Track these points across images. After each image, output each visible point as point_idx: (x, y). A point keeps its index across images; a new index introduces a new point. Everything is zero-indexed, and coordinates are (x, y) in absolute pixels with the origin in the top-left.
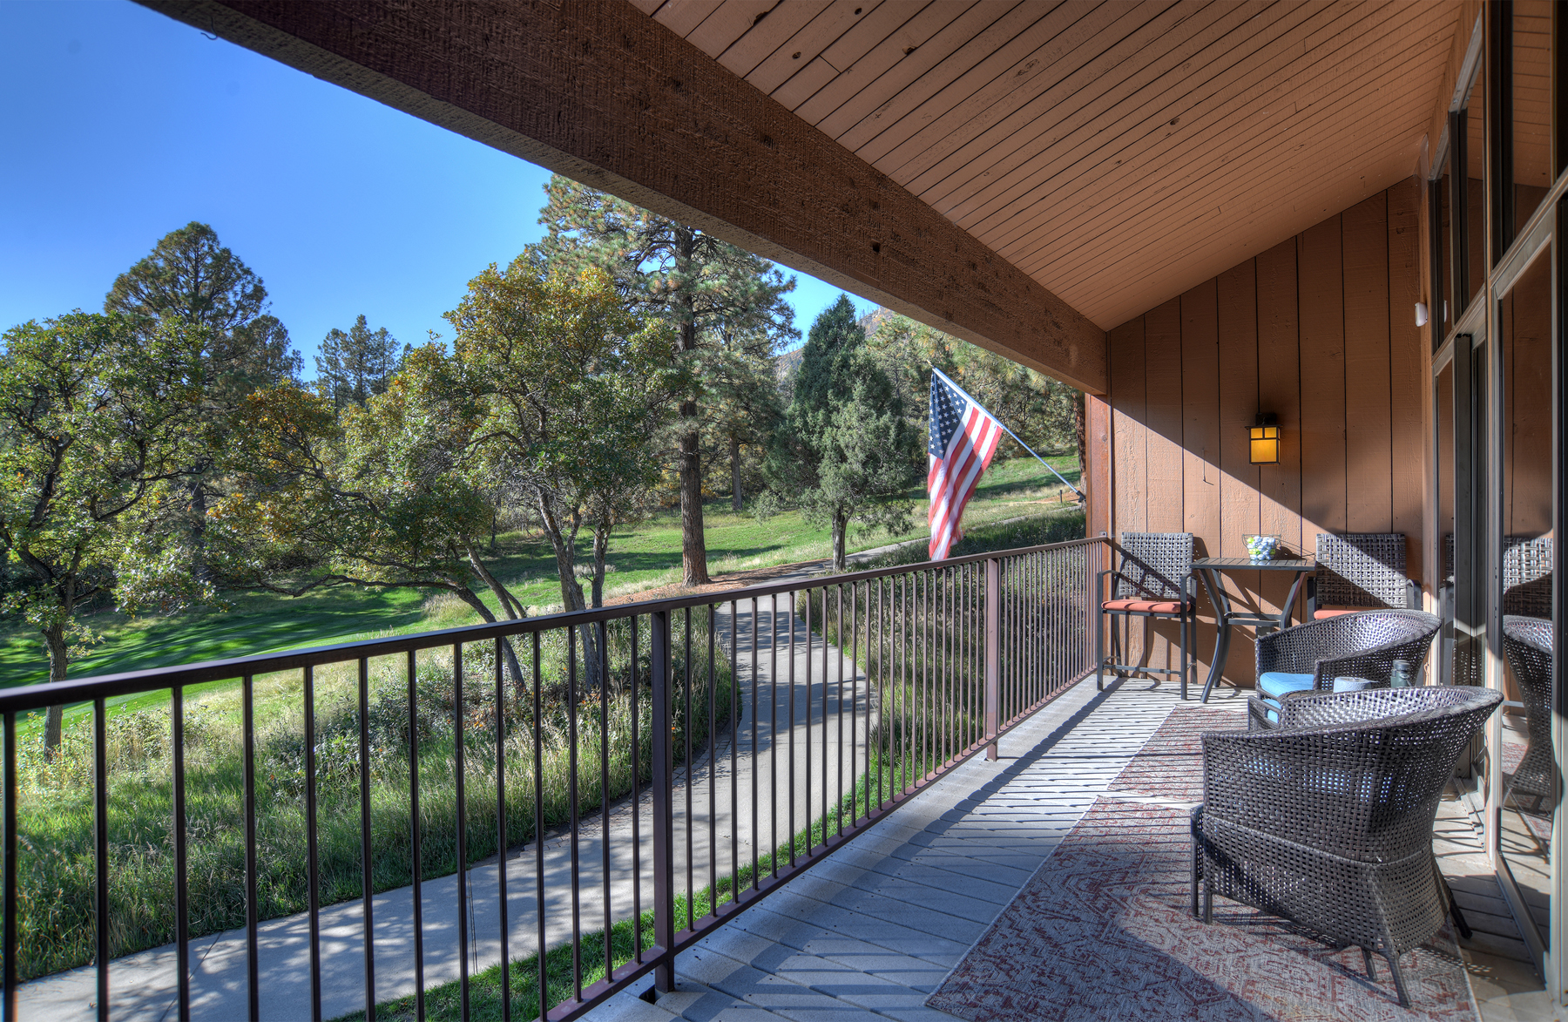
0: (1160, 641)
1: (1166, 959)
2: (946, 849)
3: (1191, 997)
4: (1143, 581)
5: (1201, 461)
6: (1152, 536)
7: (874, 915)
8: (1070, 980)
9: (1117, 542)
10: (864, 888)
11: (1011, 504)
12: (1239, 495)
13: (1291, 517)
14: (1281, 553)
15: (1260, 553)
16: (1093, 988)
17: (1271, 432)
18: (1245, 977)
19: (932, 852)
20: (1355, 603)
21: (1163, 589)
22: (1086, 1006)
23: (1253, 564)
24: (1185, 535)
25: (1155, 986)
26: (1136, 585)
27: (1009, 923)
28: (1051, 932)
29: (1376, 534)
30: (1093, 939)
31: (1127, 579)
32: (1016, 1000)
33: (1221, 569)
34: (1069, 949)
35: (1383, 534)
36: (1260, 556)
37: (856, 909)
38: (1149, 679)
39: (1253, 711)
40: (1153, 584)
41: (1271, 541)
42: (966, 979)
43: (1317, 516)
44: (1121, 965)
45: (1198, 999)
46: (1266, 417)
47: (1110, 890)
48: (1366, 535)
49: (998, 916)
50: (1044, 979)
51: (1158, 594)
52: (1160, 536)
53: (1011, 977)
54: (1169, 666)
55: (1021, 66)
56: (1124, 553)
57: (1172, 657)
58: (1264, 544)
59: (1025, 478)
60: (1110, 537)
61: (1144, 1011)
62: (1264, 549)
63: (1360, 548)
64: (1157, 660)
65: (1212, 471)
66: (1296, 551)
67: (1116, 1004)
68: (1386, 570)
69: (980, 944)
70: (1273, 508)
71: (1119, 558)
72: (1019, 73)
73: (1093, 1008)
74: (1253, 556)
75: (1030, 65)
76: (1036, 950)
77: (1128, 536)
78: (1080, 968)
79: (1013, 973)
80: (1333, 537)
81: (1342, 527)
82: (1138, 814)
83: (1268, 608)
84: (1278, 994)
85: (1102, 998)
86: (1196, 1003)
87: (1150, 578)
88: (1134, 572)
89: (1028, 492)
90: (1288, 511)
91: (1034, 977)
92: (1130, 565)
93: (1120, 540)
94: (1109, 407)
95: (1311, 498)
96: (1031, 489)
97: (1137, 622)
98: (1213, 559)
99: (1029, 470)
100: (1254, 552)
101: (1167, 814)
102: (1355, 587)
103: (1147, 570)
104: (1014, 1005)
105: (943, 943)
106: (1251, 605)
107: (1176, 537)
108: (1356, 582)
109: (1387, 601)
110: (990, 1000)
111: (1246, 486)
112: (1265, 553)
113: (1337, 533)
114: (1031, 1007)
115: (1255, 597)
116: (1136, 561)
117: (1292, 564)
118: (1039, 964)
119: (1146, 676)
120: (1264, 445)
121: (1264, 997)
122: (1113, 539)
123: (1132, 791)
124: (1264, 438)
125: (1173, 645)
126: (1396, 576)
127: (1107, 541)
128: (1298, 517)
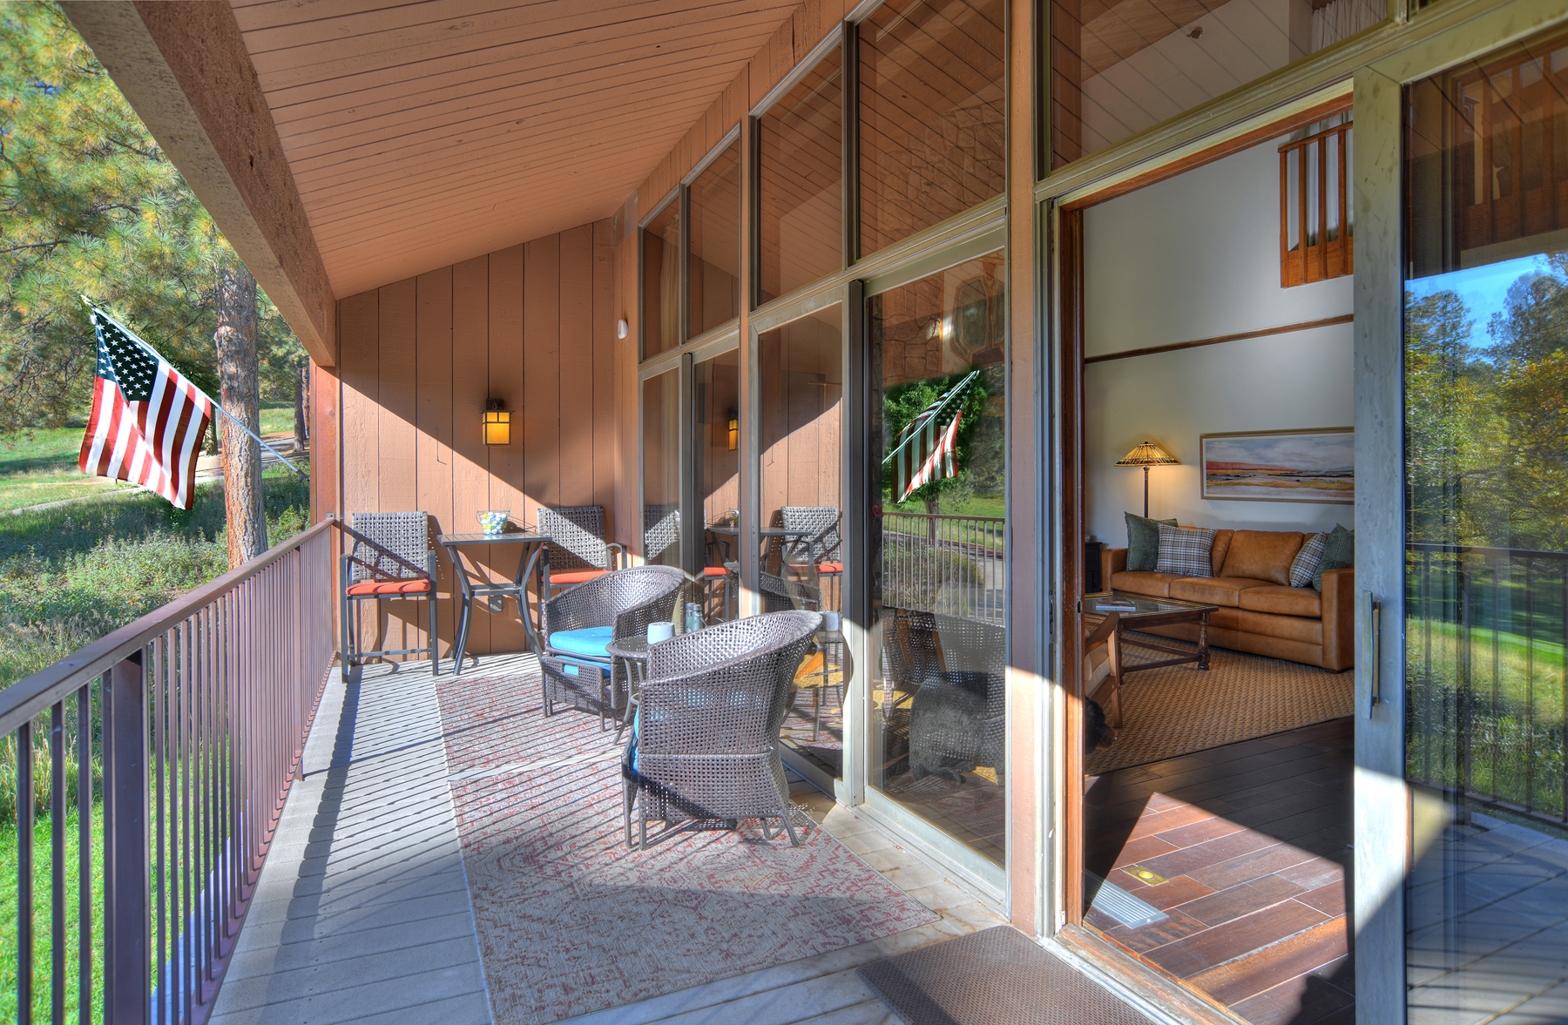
0: (394, 623)
1: (641, 890)
2: (349, 885)
3: (687, 907)
4: (377, 563)
5: (434, 441)
6: (385, 516)
7: (340, 986)
8: (594, 942)
9: (346, 523)
10: (294, 966)
11: (35, 486)
12: (469, 472)
13: (516, 494)
14: (510, 527)
15: (495, 527)
16: (618, 939)
17: (505, 417)
18: (704, 876)
19: (333, 895)
20: (570, 567)
21: (400, 569)
22: (626, 954)
23: (487, 538)
24: (419, 513)
25: (658, 912)
26: (368, 566)
27: (490, 923)
28: (536, 913)
29: (582, 507)
30: (576, 902)
31: (359, 562)
32: (571, 982)
33: (455, 546)
34: (566, 918)
35: (587, 507)
36: (495, 531)
37: (310, 993)
38: (384, 663)
39: (546, 668)
40: (387, 565)
41: (503, 516)
42: (508, 991)
43: (534, 491)
44: (617, 910)
45: (693, 905)
46: (497, 403)
47: (545, 857)
48: (575, 508)
49: (474, 923)
50: (574, 953)
51: (395, 575)
52: (393, 516)
53: (545, 967)
54: (405, 646)
55: (457, 22)
56: (355, 534)
57: (408, 636)
58: (498, 519)
59: (50, 454)
60: (338, 519)
61: (670, 934)
62: (498, 524)
63: (571, 519)
64: (392, 641)
65: (445, 450)
66: (520, 525)
67: (647, 941)
68: (591, 537)
69: (485, 955)
70: (501, 488)
71: (350, 541)
72: (451, 28)
73: (634, 953)
74: (488, 531)
75: (465, 25)
76: (541, 935)
77: (360, 517)
78: (591, 928)
79: (542, 963)
80: (551, 511)
81: (556, 502)
82: (500, 786)
83: (497, 578)
84: (733, 876)
85: (633, 942)
86: (695, 909)
87: (385, 559)
88: (365, 553)
89: (57, 472)
90: (513, 489)
91: (563, 956)
92: (362, 547)
93: (350, 521)
94: (338, 381)
95: (533, 477)
96: (60, 467)
97: (370, 606)
98: (447, 536)
99: (55, 444)
100: (488, 528)
101: (524, 778)
102: (569, 553)
103: (382, 551)
104: (575, 987)
105: (448, 973)
106: (483, 577)
107: (410, 516)
108: (569, 549)
109: (593, 563)
110: (551, 995)
111: (476, 466)
112: (499, 527)
113: (552, 507)
114: (589, 980)
115: (485, 569)
116: (369, 542)
117: (521, 536)
118: (555, 944)
119: (380, 660)
120: (498, 428)
121: (727, 882)
122: (342, 521)
123: (475, 768)
124: (498, 422)
125: (408, 625)
126: (599, 541)
127: (335, 523)
128: (522, 494)
